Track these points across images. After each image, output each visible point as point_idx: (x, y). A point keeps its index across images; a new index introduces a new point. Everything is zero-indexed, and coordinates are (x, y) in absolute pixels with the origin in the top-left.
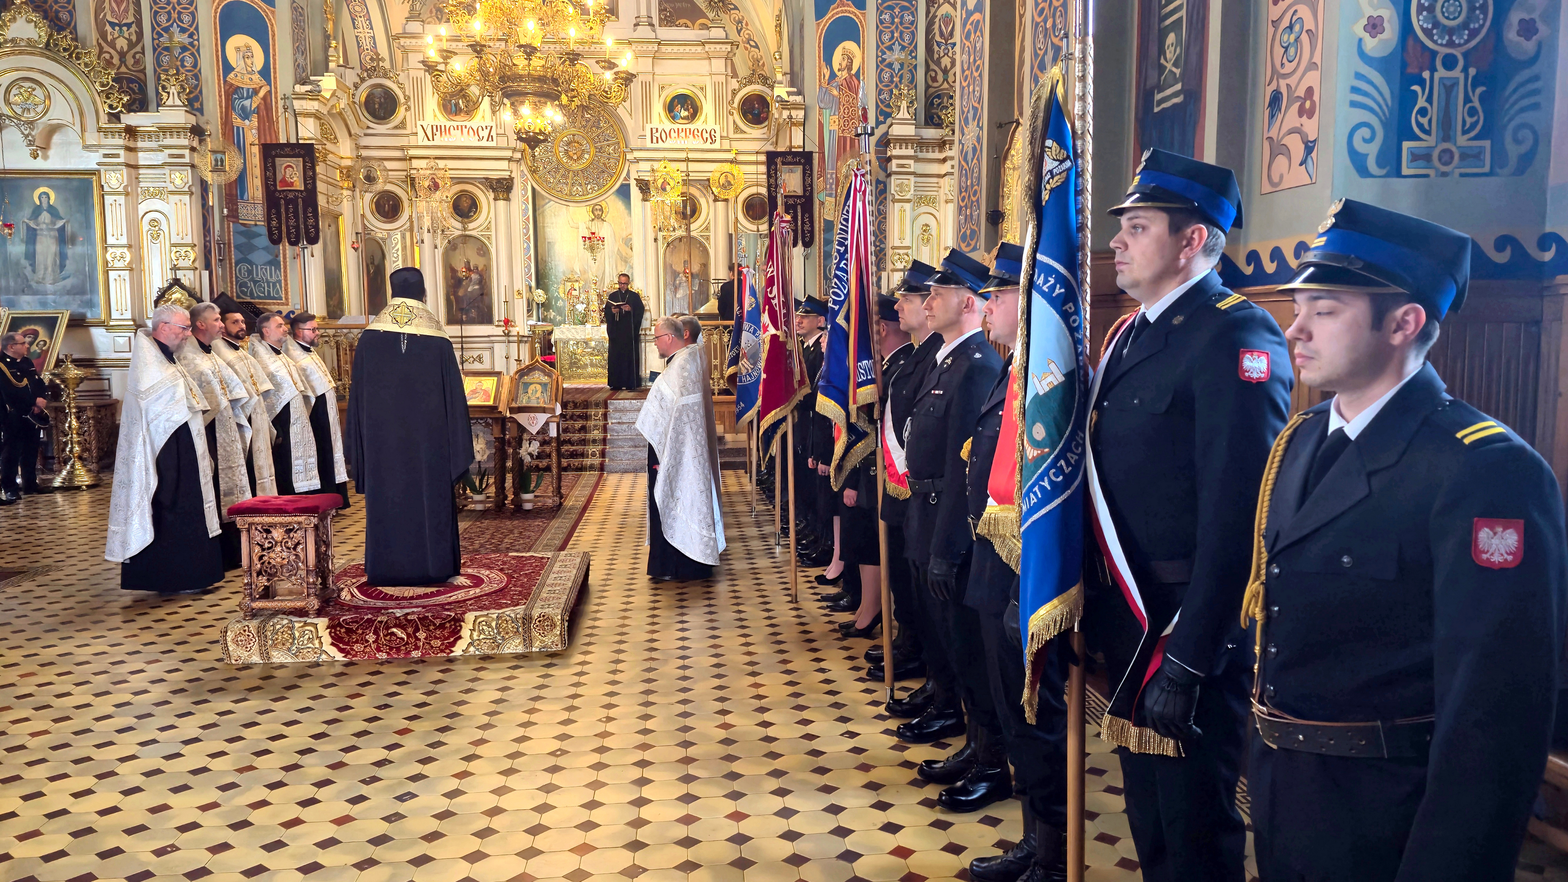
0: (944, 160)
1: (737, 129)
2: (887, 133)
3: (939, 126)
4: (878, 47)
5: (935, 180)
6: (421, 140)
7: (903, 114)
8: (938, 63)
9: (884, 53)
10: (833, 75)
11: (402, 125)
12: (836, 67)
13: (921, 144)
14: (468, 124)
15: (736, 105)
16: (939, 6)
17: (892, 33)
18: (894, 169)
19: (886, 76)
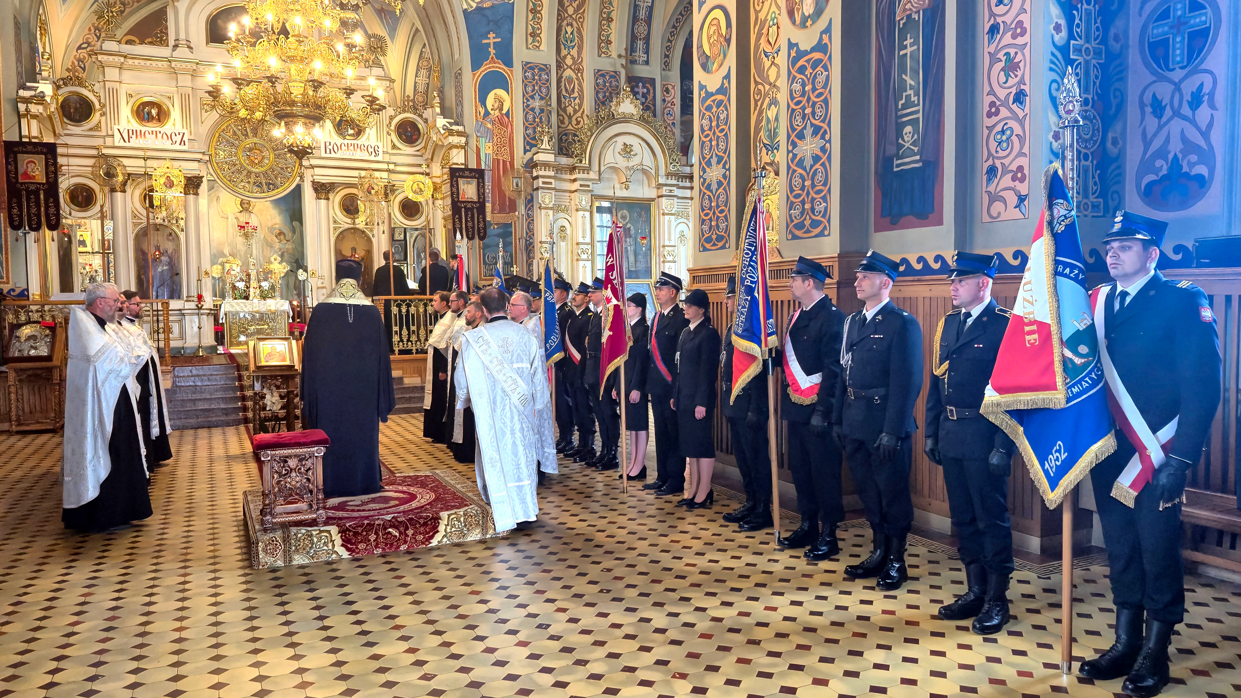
0: (575, 180)
1: (394, 147)
2: (532, 158)
3: (568, 155)
4: (524, 95)
5: (568, 194)
6: (118, 141)
7: (545, 145)
8: (565, 110)
9: (528, 100)
10: (487, 113)
11: (97, 127)
12: (489, 107)
13: (559, 169)
14: (163, 130)
15: (393, 128)
16: (564, 70)
17: (534, 86)
18: (541, 185)
19: (530, 117)
